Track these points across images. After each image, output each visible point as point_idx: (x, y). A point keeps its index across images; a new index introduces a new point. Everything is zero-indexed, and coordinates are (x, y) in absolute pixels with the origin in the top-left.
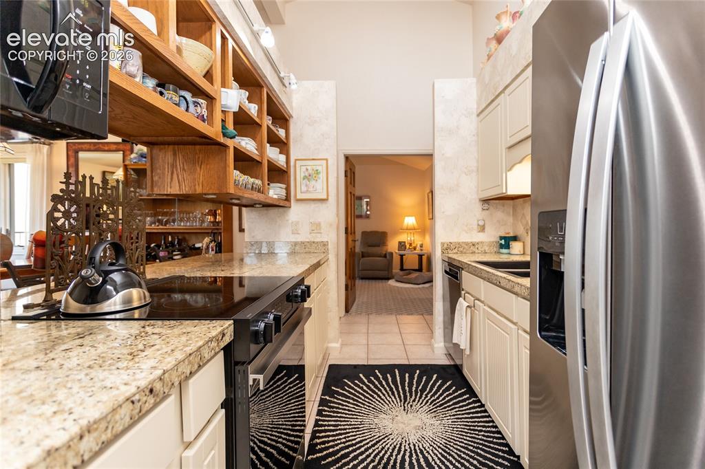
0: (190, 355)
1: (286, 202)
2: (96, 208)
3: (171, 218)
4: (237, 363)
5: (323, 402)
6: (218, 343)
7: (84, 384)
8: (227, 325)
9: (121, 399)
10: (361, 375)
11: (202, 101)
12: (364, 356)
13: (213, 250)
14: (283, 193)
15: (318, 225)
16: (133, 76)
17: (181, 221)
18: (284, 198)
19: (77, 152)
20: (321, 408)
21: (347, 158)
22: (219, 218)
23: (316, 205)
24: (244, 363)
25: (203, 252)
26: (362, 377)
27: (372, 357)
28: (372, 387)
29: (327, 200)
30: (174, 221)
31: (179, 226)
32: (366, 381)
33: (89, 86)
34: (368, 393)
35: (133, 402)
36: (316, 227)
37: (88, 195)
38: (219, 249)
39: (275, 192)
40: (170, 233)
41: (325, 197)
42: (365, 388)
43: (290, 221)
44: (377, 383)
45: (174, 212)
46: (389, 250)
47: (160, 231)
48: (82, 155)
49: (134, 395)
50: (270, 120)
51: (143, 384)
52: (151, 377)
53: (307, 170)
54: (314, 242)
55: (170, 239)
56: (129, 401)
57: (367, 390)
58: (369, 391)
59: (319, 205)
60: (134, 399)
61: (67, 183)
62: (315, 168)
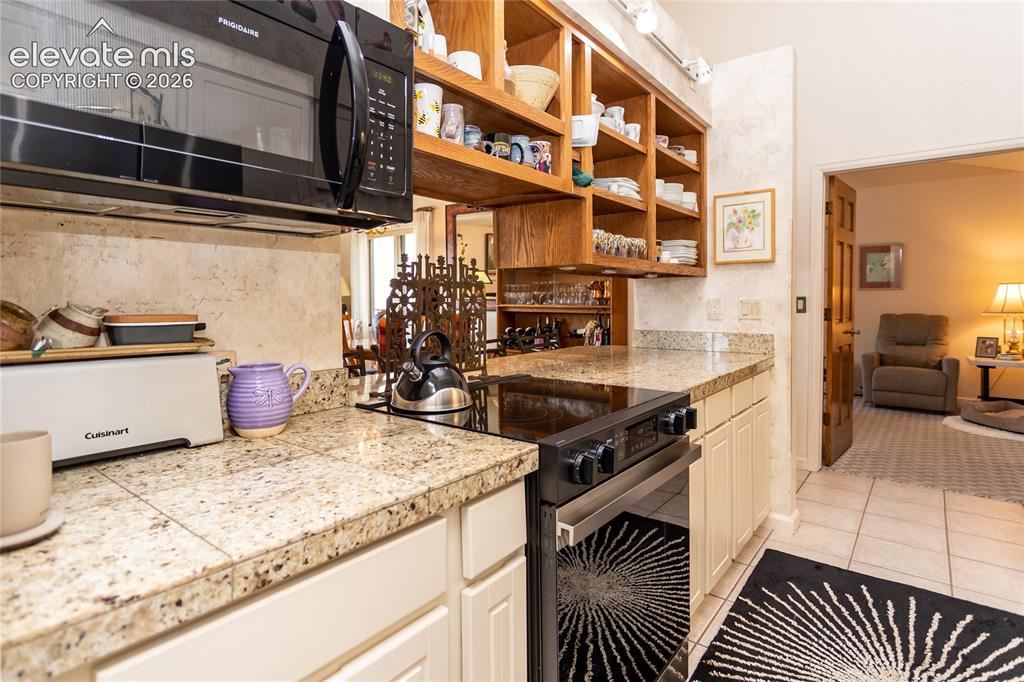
0: (466, 477)
1: (697, 269)
2: (432, 290)
3: (549, 293)
4: (544, 503)
5: (738, 606)
6: (511, 471)
7: (362, 483)
8: (527, 450)
9: (378, 506)
10: (826, 585)
11: (544, 143)
12: (846, 552)
13: (598, 339)
14: (692, 254)
15: (756, 306)
16: (452, 137)
17: (560, 297)
18: (694, 262)
19: (455, 217)
20: (733, 614)
21: (831, 179)
22: (607, 294)
23: (752, 272)
24: (554, 504)
25: (587, 341)
26: (828, 589)
27: (862, 559)
28: (846, 614)
29: (772, 261)
30: (551, 298)
31: (557, 304)
32: (834, 598)
33: (393, 168)
34: (832, 620)
35: (391, 513)
36: (752, 309)
37: (424, 276)
38: (606, 340)
39: (676, 253)
40: (548, 314)
41: (768, 256)
42: (828, 609)
43: (705, 299)
44: (858, 608)
45: (552, 286)
46: (951, 355)
47: (536, 311)
48: (459, 218)
49: (393, 506)
50: (665, 141)
51: (403, 496)
52: (414, 492)
53: (735, 212)
54: (746, 336)
55: (547, 322)
56: (386, 510)
57: (832, 613)
58: (836, 618)
59: (756, 271)
60: (391, 509)
61: (404, 266)
62: (750, 208)
